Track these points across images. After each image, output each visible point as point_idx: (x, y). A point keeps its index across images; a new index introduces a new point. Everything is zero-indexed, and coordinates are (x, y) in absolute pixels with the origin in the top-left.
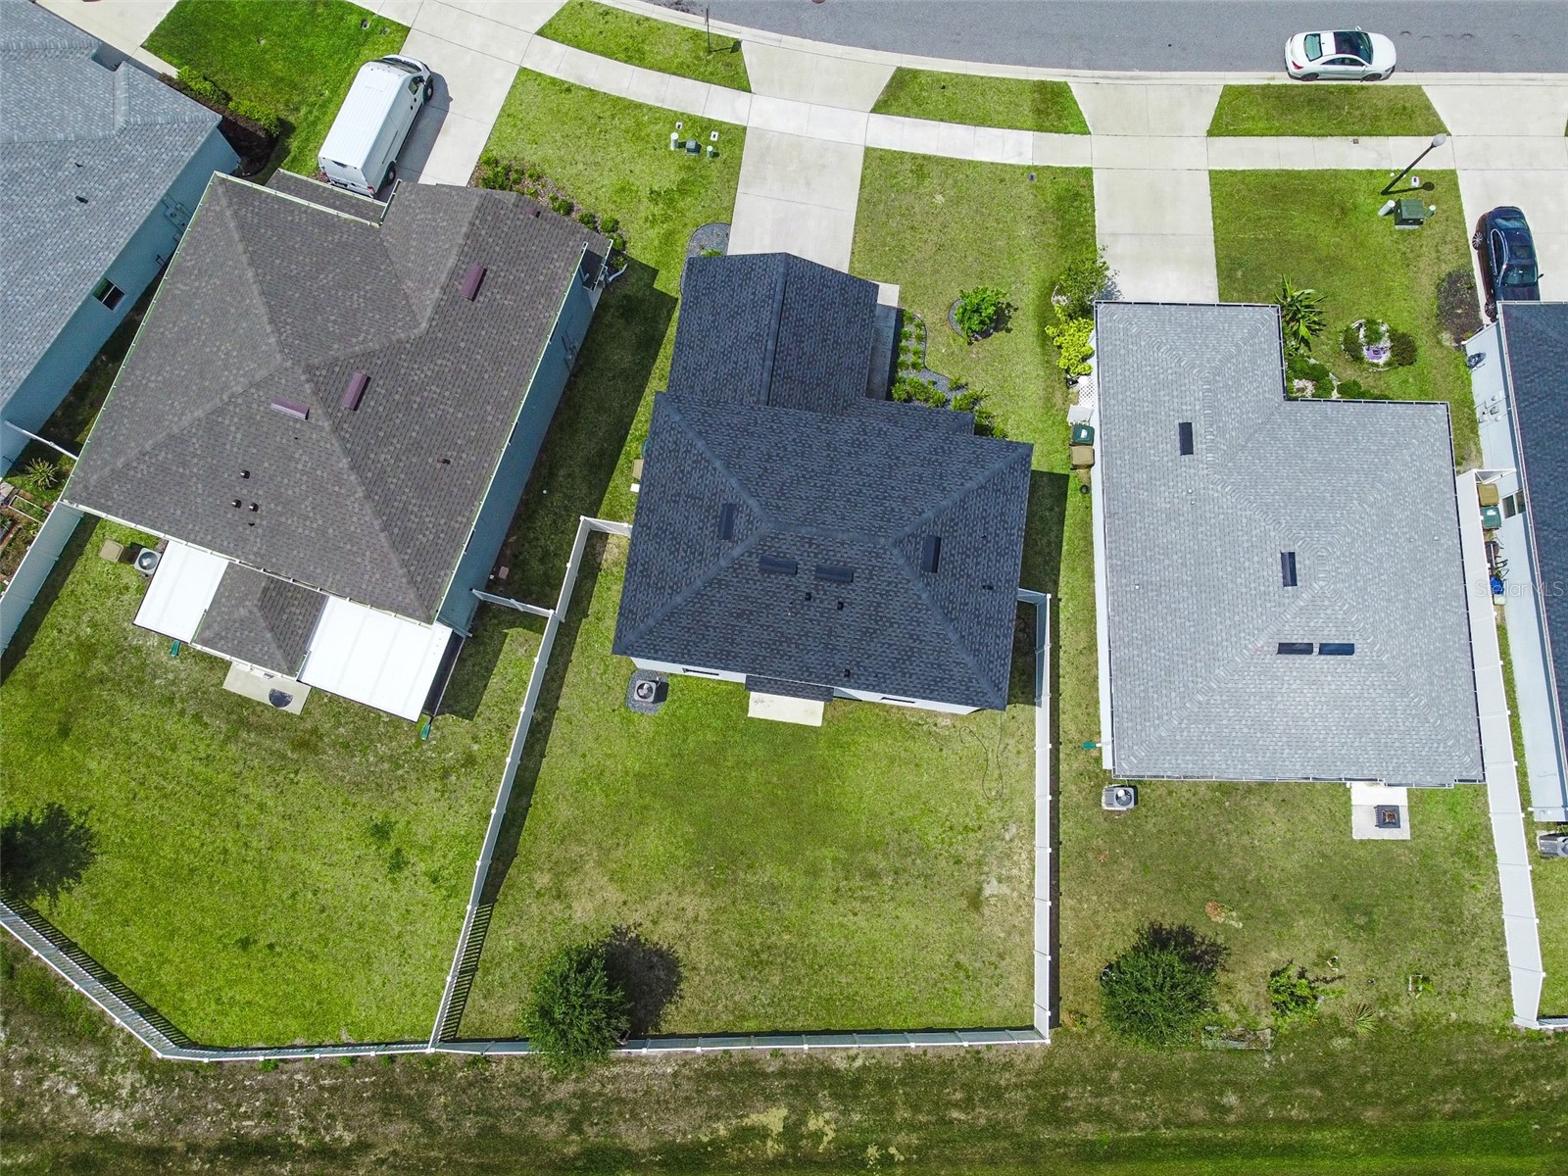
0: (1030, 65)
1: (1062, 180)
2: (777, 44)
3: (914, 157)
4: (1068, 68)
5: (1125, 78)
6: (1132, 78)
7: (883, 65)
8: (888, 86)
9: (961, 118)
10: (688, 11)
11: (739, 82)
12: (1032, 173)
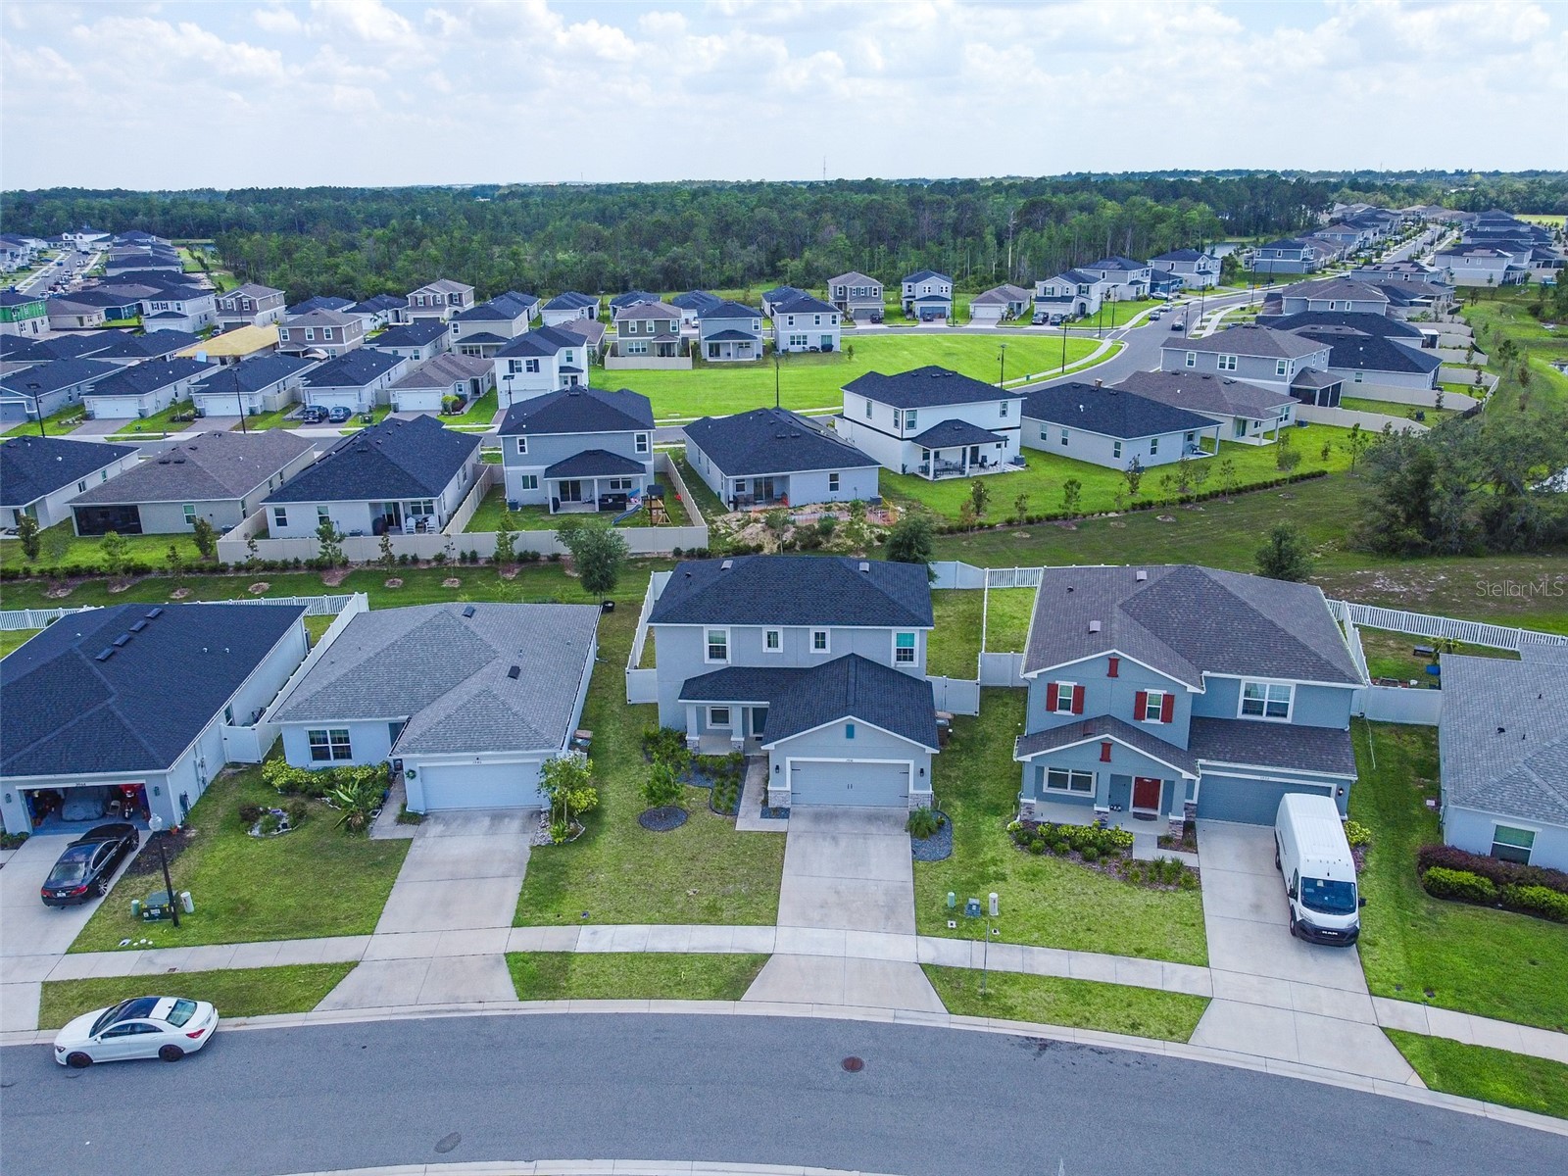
0: (564, 1015)
1: (550, 915)
2: (899, 1014)
3: (720, 922)
4: (513, 1016)
5: (440, 1011)
6: (431, 1012)
7: (759, 1002)
8: (749, 982)
9: (661, 957)
10: (1027, 1038)
11: (935, 973)
12: (584, 919)
